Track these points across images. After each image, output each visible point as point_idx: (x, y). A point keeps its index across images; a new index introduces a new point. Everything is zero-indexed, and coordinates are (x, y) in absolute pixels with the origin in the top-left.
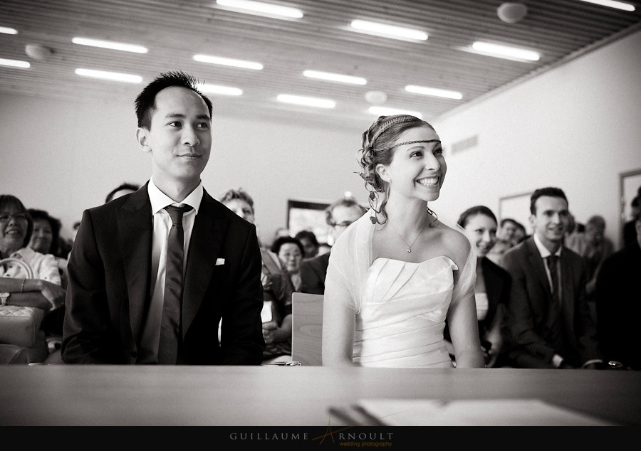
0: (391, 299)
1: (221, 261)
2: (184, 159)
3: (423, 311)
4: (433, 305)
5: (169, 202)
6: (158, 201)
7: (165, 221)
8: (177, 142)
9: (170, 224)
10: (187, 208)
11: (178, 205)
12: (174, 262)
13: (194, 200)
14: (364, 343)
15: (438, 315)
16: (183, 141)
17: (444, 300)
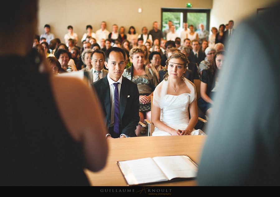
0: (170, 106)
1: (129, 96)
2: (116, 73)
3: (180, 108)
4: (182, 107)
5: (114, 82)
6: (111, 82)
7: (113, 87)
8: (114, 69)
9: (115, 88)
10: (119, 83)
11: (116, 83)
12: (116, 98)
13: (120, 81)
14: (164, 117)
15: (184, 109)
16: (116, 69)
17: (185, 105)
